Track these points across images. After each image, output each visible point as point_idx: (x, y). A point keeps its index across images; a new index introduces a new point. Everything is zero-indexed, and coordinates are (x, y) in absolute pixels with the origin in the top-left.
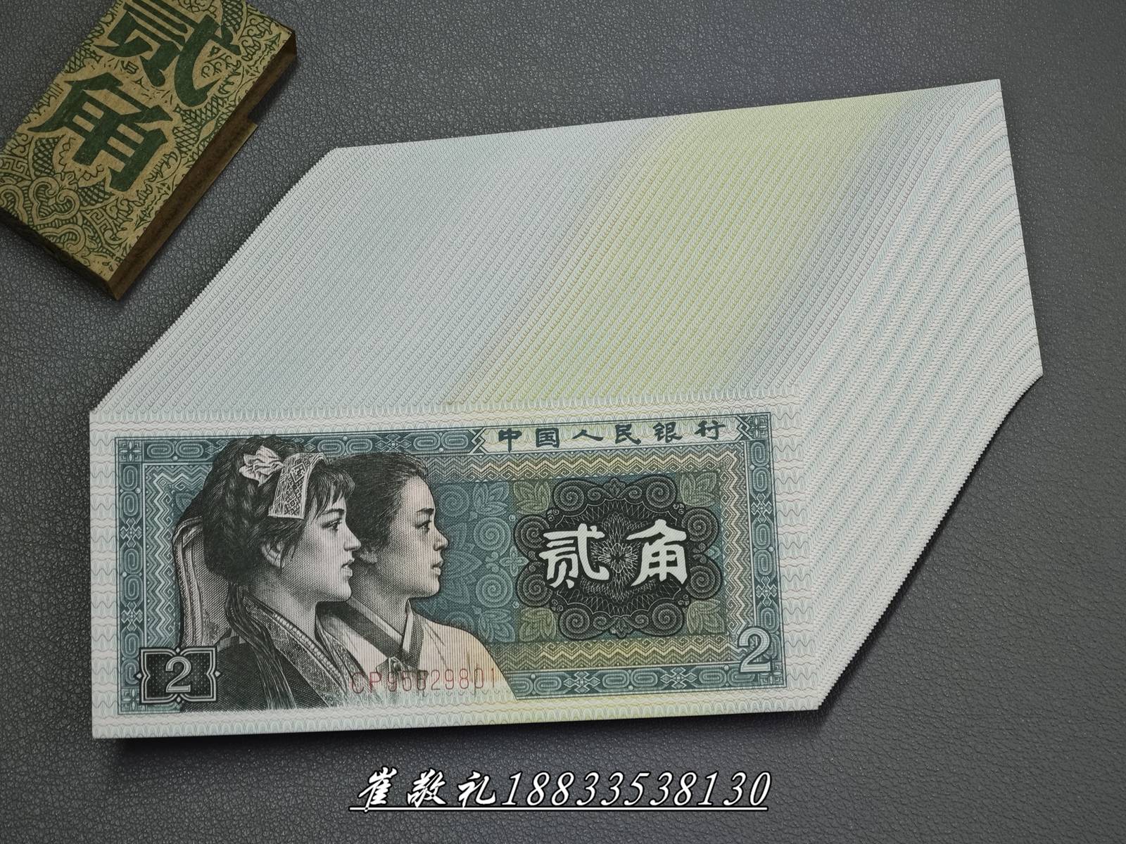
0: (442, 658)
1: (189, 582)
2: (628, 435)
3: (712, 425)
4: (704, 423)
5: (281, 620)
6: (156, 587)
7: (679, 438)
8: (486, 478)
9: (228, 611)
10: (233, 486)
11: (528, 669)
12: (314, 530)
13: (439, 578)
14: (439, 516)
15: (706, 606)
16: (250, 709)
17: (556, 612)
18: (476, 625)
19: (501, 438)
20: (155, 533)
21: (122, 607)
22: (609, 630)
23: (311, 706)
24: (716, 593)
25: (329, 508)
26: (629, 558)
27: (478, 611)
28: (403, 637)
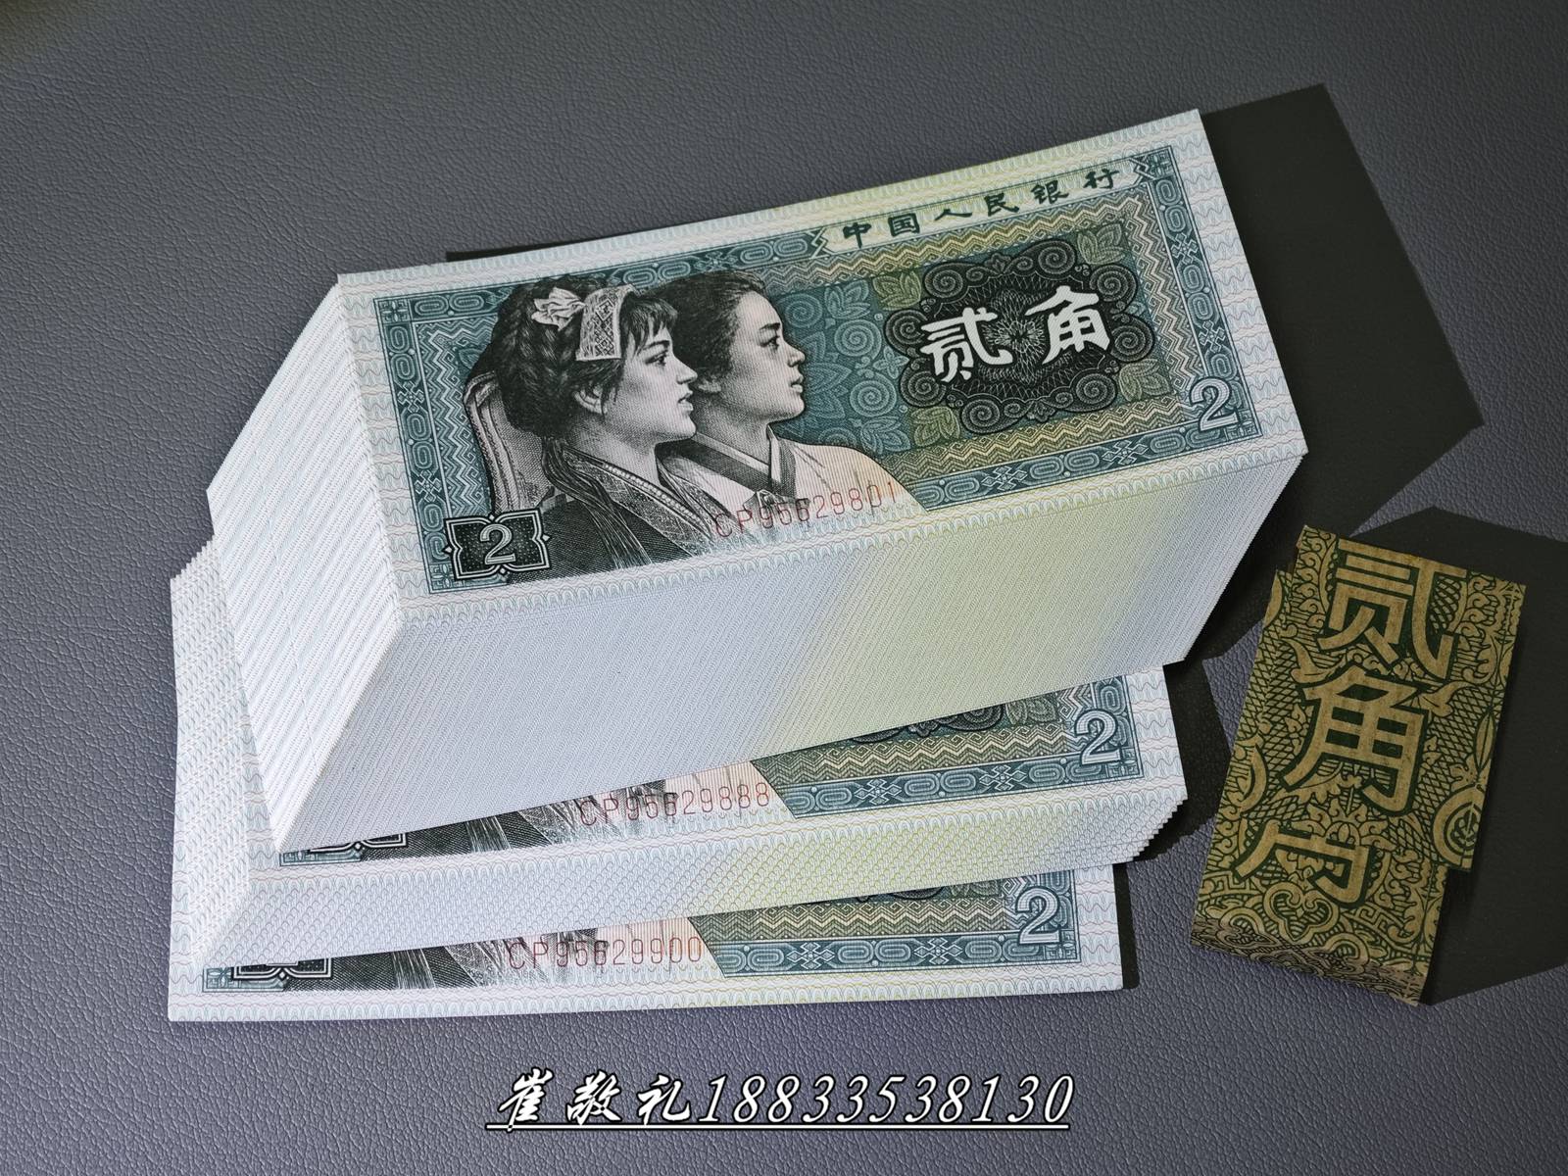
0: (824, 481)
1: (491, 442)
2: (1002, 205)
3: (1103, 174)
4: (1091, 176)
5: (614, 470)
6: (453, 452)
7: (1066, 196)
8: (837, 279)
9: (545, 468)
10: (526, 333)
11: (934, 475)
12: (636, 367)
13: (802, 396)
14: (788, 328)
15: (1141, 368)
16: (594, 571)
17: (956, 408)
18: (858, 438)
19: (847, 233)
20: (440, 395)
21: (414, 478)
22: (1025, 416)
23: (670, 558)
24: (1150, 352)
25: (651, 340)
26: (1034, 334)
27: (858, 423)
28: (770, 465)
